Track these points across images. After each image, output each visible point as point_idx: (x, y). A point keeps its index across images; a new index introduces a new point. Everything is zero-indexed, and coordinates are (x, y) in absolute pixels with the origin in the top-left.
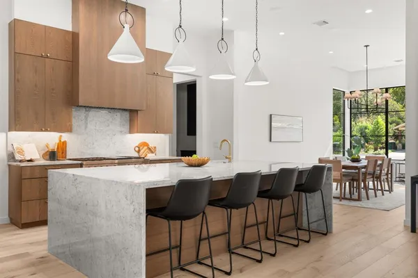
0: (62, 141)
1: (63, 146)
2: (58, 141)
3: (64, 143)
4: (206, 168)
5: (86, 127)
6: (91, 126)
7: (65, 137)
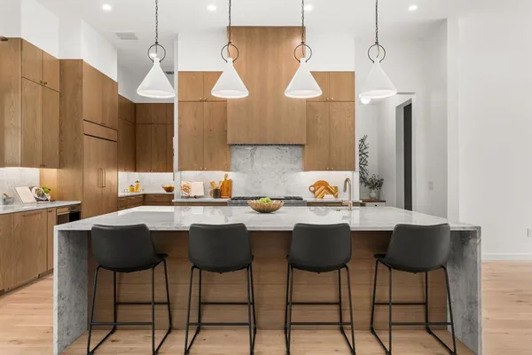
0: (228, 179)
1: (228, 185)
2: (223, 180)
3: (230, 182)
4: (278, 215)
5: (252, 166)
6: (257, 165)
7: (232, 175)
